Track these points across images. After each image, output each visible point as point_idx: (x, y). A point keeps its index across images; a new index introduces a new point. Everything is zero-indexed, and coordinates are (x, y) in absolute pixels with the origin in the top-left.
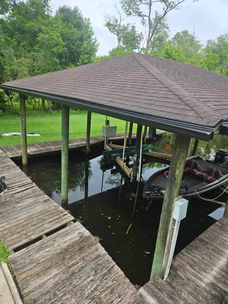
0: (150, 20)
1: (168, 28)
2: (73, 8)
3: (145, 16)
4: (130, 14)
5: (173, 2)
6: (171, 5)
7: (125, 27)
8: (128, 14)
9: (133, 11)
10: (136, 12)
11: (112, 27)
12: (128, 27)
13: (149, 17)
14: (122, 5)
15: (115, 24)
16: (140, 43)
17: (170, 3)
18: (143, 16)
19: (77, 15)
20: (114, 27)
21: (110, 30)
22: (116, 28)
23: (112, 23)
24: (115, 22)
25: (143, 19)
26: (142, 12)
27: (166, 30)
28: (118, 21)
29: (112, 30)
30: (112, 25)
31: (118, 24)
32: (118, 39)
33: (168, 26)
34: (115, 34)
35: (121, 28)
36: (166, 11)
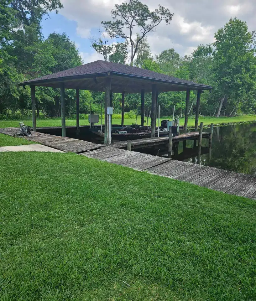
0: (131, 40)
1: (149, 47)
2: (61, 35)
3: (128, 37)
4: (113, 36)
5: (150, 25)
6: (149, 28)
7: (110, 48)
8: (111, 37)
9: (117, 33)
10: (120, 34)
11: (98, 48)
12: (113, 47)
13: (130, 38)
14: (106, 29)
15: (101, 45)
16: (125, 61)
17: (148, 26)
18: (126, 38)
19: (65, 40)
20: (100, 48)
21: (97, 51)
22: (102, 48)
23: (97, 44)
24: (101, 43)
25: (127, 40)
26: (125, 34)
27: (147, 48)
28: (103, 42)
29: (98, 51)
30: (98, 46)
31: (103, 45)
32: (105, 58)
33: (149, 46)
34: (101, 54)
35: (106, 48)
36: (144, 34)
